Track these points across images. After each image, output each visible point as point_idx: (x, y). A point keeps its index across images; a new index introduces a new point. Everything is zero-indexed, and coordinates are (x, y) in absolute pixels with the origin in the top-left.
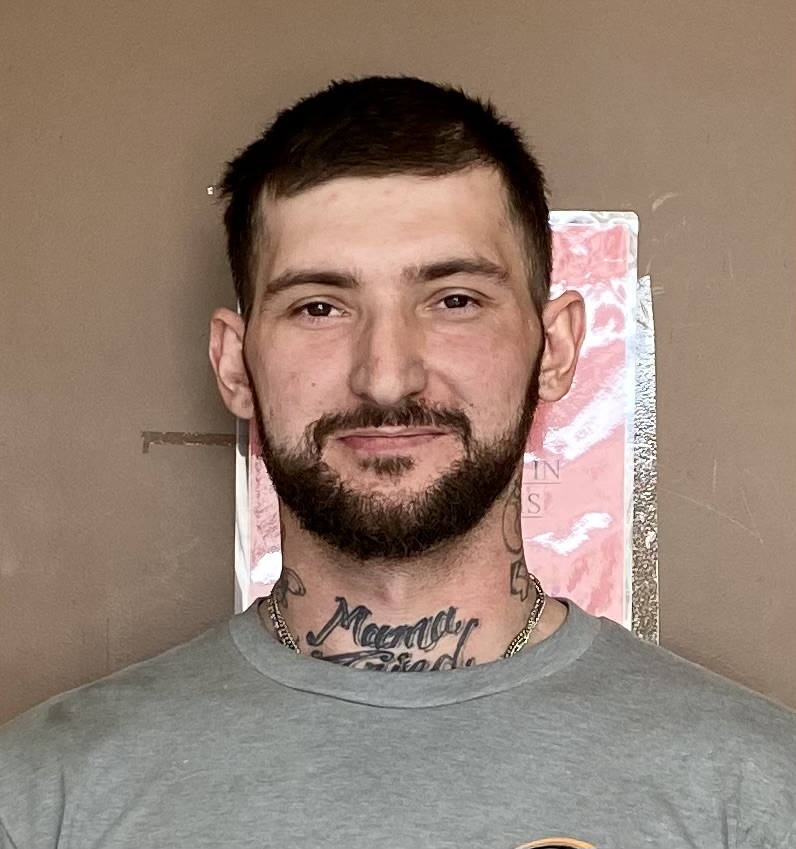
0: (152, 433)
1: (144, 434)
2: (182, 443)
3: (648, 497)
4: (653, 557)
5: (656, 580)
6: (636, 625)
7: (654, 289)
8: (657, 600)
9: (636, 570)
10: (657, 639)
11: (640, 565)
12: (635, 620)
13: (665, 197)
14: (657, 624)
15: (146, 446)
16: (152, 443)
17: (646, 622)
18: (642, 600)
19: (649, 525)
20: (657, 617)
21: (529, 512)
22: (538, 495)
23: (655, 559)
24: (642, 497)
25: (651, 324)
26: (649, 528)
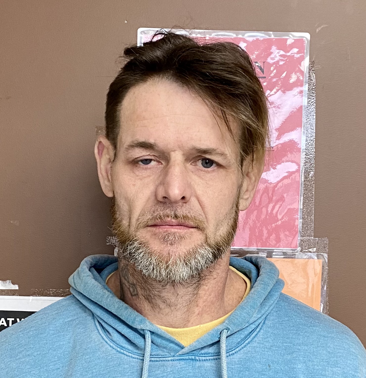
1: (96, 127)
3: (311, 157)
5: (314, 193)
6: (304, 212)
7: (316, 66)
9: (305, 188)
10: (313, 218)
11: (307, 186)
13: (322, 27)
14: (313, 212)
15: (97, 132)
19: (311, 169)
20: (313, 209)
23: (313, 184)
24: (308, 157)
25: (314, 81)
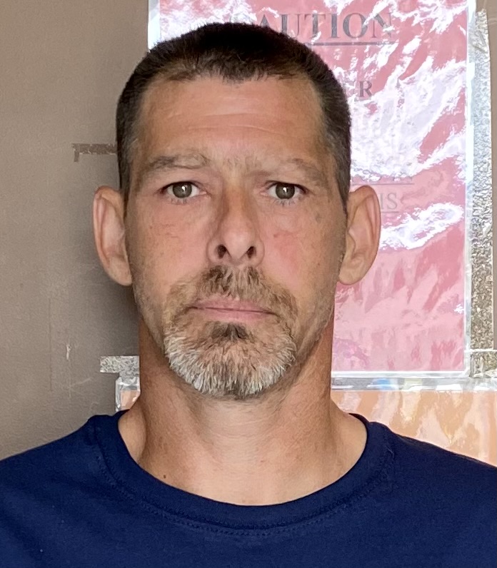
0: (81, 145)
1: (75, 146)
2: (105, 153)
3: (485, 194)
4: (489, 244)
5: (491, 263)
6: (475, 300)
7: (490, 20)
8: (492, 280)
9: (475, 255)
10: (492, 312)
11: (477, 251)
12: (475, 296)
14: (492, 300)
15: (77, 155)
16: (81, 154)
17: (483, 297)
18: (480, 280)
19: (484, 218)
20: (492, 294)
21: (389, 208)
22: (395, 194)
24: (480, 194)
25: (487, 49)
26: (486, 221)
